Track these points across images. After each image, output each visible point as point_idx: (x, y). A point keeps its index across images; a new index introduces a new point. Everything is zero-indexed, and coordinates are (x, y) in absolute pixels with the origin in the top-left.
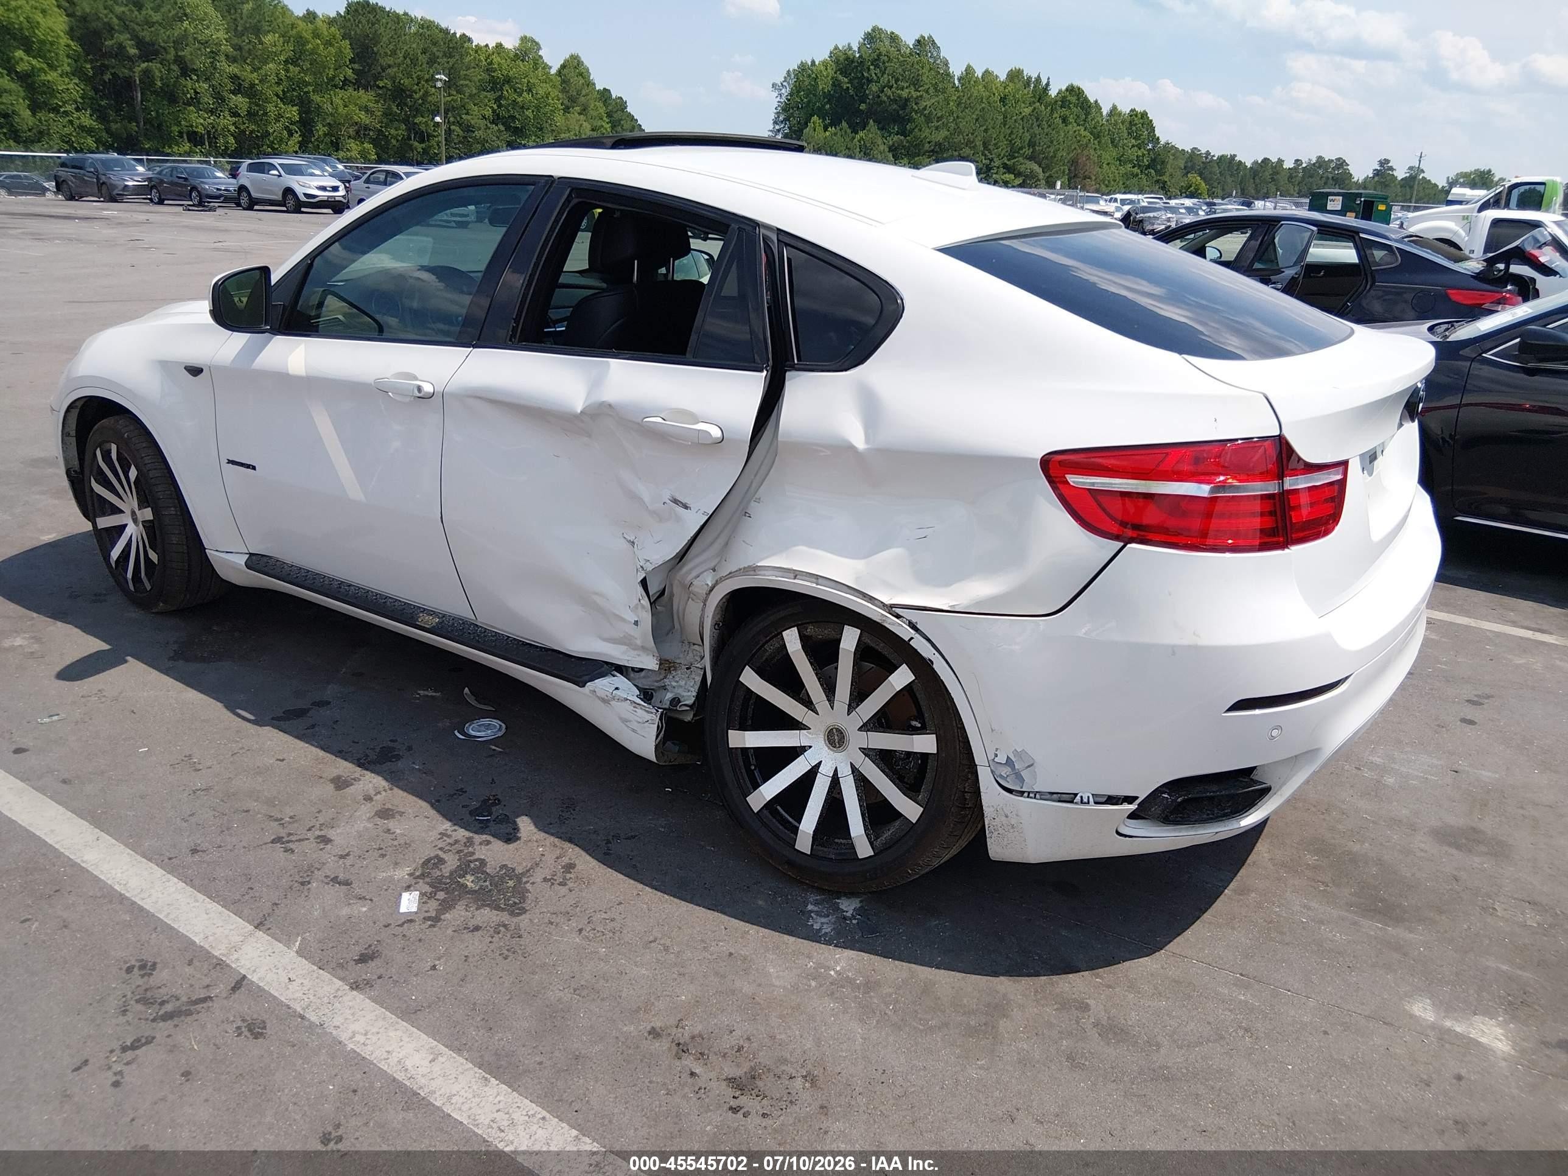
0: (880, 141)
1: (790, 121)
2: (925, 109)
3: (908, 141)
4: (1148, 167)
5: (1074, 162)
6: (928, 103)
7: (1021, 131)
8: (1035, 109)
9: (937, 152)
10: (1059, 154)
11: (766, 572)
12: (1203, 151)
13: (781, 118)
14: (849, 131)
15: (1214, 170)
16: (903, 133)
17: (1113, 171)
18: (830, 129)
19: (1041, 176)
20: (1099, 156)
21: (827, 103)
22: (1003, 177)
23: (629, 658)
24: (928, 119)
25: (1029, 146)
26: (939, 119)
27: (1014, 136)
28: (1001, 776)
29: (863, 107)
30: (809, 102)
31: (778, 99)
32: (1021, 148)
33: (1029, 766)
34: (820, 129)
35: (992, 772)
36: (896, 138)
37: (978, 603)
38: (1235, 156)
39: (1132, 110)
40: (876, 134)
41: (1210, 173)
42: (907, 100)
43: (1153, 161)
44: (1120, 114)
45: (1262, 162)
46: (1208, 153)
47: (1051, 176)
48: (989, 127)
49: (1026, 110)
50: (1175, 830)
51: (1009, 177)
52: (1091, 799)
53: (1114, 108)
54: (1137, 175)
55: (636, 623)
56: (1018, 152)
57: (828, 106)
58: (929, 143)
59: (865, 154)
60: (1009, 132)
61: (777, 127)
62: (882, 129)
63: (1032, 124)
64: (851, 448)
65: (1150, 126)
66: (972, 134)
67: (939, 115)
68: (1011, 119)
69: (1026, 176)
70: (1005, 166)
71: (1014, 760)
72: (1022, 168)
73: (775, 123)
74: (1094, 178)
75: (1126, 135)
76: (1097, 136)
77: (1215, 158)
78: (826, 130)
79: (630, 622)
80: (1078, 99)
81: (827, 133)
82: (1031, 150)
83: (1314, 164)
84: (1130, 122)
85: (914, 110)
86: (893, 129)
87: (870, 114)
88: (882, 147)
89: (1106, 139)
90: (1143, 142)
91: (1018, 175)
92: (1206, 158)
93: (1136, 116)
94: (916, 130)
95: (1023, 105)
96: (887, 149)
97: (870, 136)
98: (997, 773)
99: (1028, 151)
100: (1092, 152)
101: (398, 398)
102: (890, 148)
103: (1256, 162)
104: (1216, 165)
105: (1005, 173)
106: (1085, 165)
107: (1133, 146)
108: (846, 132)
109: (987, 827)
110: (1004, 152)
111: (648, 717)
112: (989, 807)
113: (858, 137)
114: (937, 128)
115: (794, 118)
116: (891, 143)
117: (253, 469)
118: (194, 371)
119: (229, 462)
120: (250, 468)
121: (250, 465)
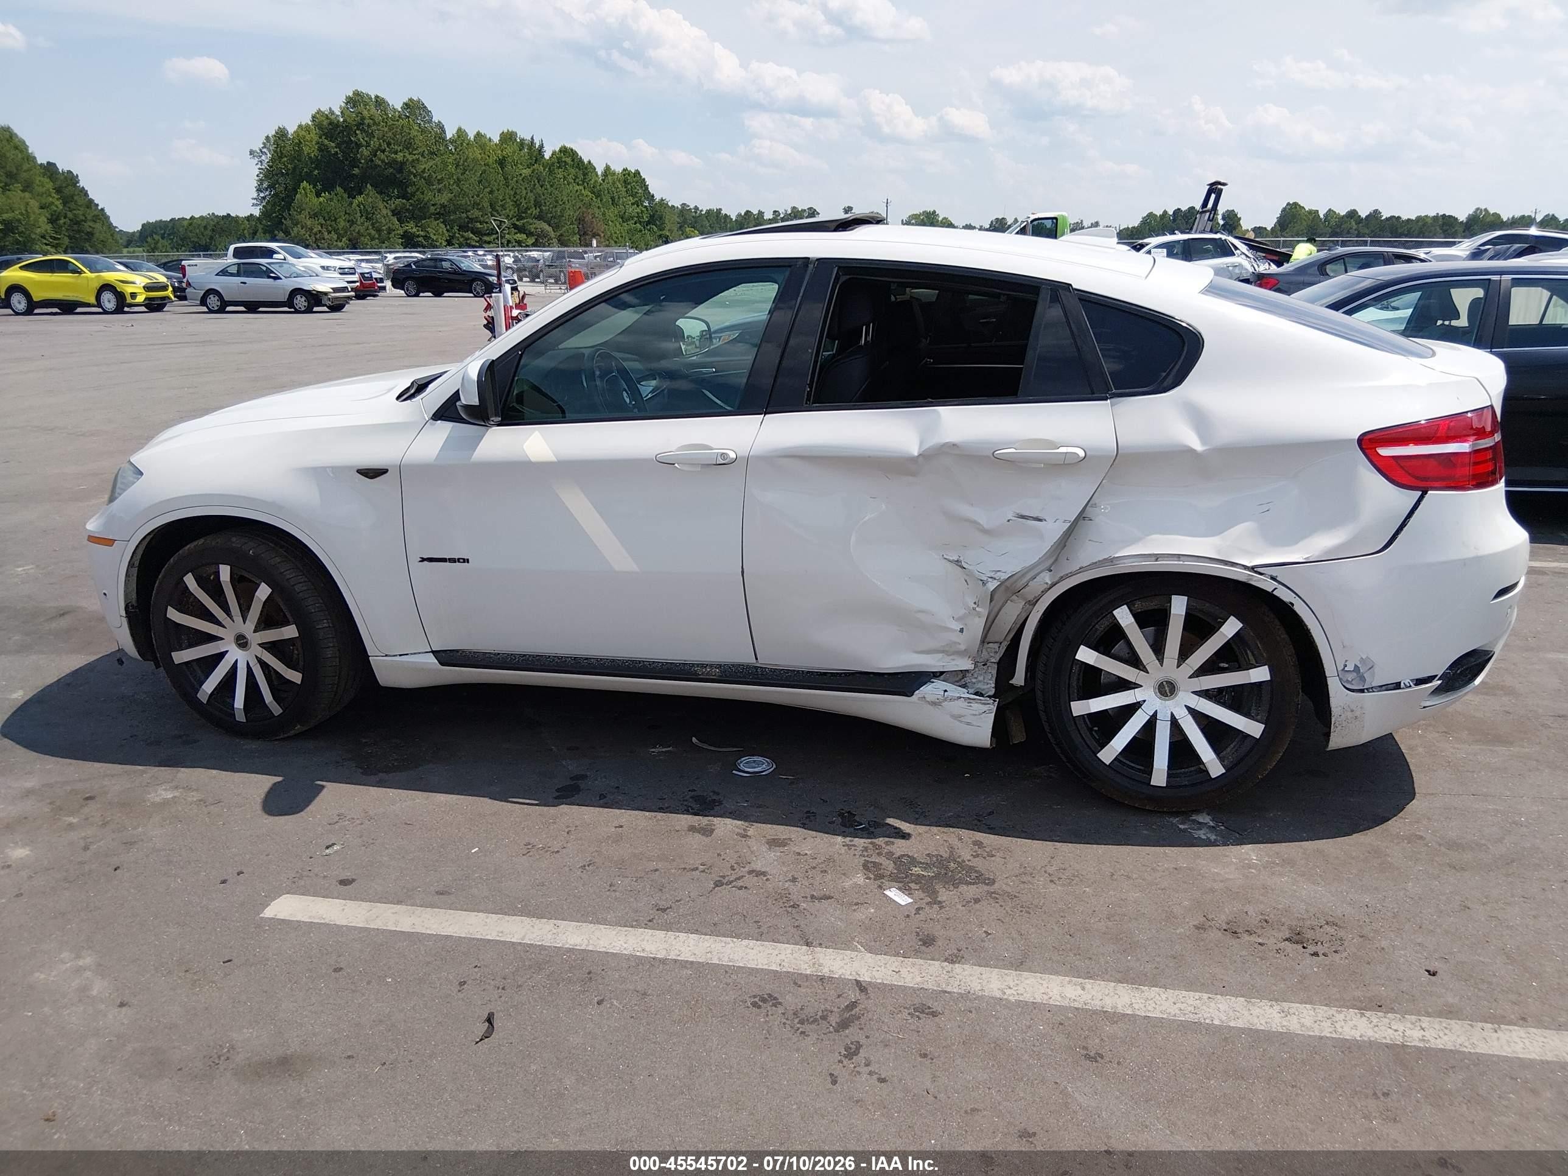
0: (381, 205)
1: (275, 189)
2: (423, 171)
3: (411, 205)
4: (648, 223)
5: (581, 220)
6: (427, 166)
7: (524, 192)
8: (534, 170)
9: (442, 214)
10: (566, 215)
11: (1125, 561)
12: (692, 207)
13: (265, 185)
14: (346, 196)
15: (704, 223)
16: (404, 196)
17: (617, 228)
18: (323, 194)
19: (552, 234)
20: (604, 214)
21: (315, 168)
22: (515, 237)
23: (944, 664)
24: (429, 182)
25: (535, 206)
26: (440, 181)
27: (518, 197)
28: (1348, 681)
29: (356, 171)
30: (294, 169)
31: (259, 166)
32: (528, 208)
33: (1370, 668)
34: (312, 196)
35: (1340, 679)
36: (398, 201)
37: (1326, 553)
38: (721, 209)
39: (624, 170)
40: (376, 198)
41: (702, 226)
42: (403, 164)
43: (652, 217)
44: (614, 174)
45: (745, 214)
46: (696, 208)
47: (561, 235)
48: (494, 188)
49: (524, 171)
50: (1447, 697)
51: (521, 237)
52: (1411, 684)
53: (608, 168)
54: (641, 231)
55: (962, 630)
56: (525, 212)
57: (316, 172)
58: (433, 205)
59: (367, 218)
60: (512, 193)
61: (262, 195)
62: (381, 193)
63: (535, 185)
64: (1192, 451)
65: (643, 183)
66: (478, 196)
67: (439, 177)
68: (512, 180)
69: (538, 236)
70: (515, 226)
71: (1359, 666)
72: (532, 228)
73: (259, 190)
74: (602, 235)
75: (624, 194)
76: (598, 195)
77: (703, 213)
78: (318, 195)
79: (956, 631)
80: (573, 161)
81: (321, 199)
82: (538, 210)
83: (790, 214)
84: (625, 181)
85: (412, 173)
86: (393, 192)
87: (364, 179)
88: (384, 212)
89: (606, 198)
90: (640, 200)
91: (530, 234)
92: (696, 212)
93: (629, 175)
94: (418, 193)
95: (521, 167)
96: (390, 214)
97: (370, 200)
98: (1345, 679)
99: (536, 212)
100: (597, 211)
101: (686, 468)
102: (393, 211)
103: (739, 215)
104: (705, 219)
105: (516, 233)
106: (592, 222)
107: (633, 204)
108: (342, 197)
109: (1333, 723)
110: (512, 212)
111: (986, 708)
112: (1337, 707)
113: (356, 202)
114: (439, 191)
115: (279, 184)
116: (393, 206)
117: (464, 562)
118: (372, 473)
119: (423, 560)
120: (459, 562)
121: (459, 559)
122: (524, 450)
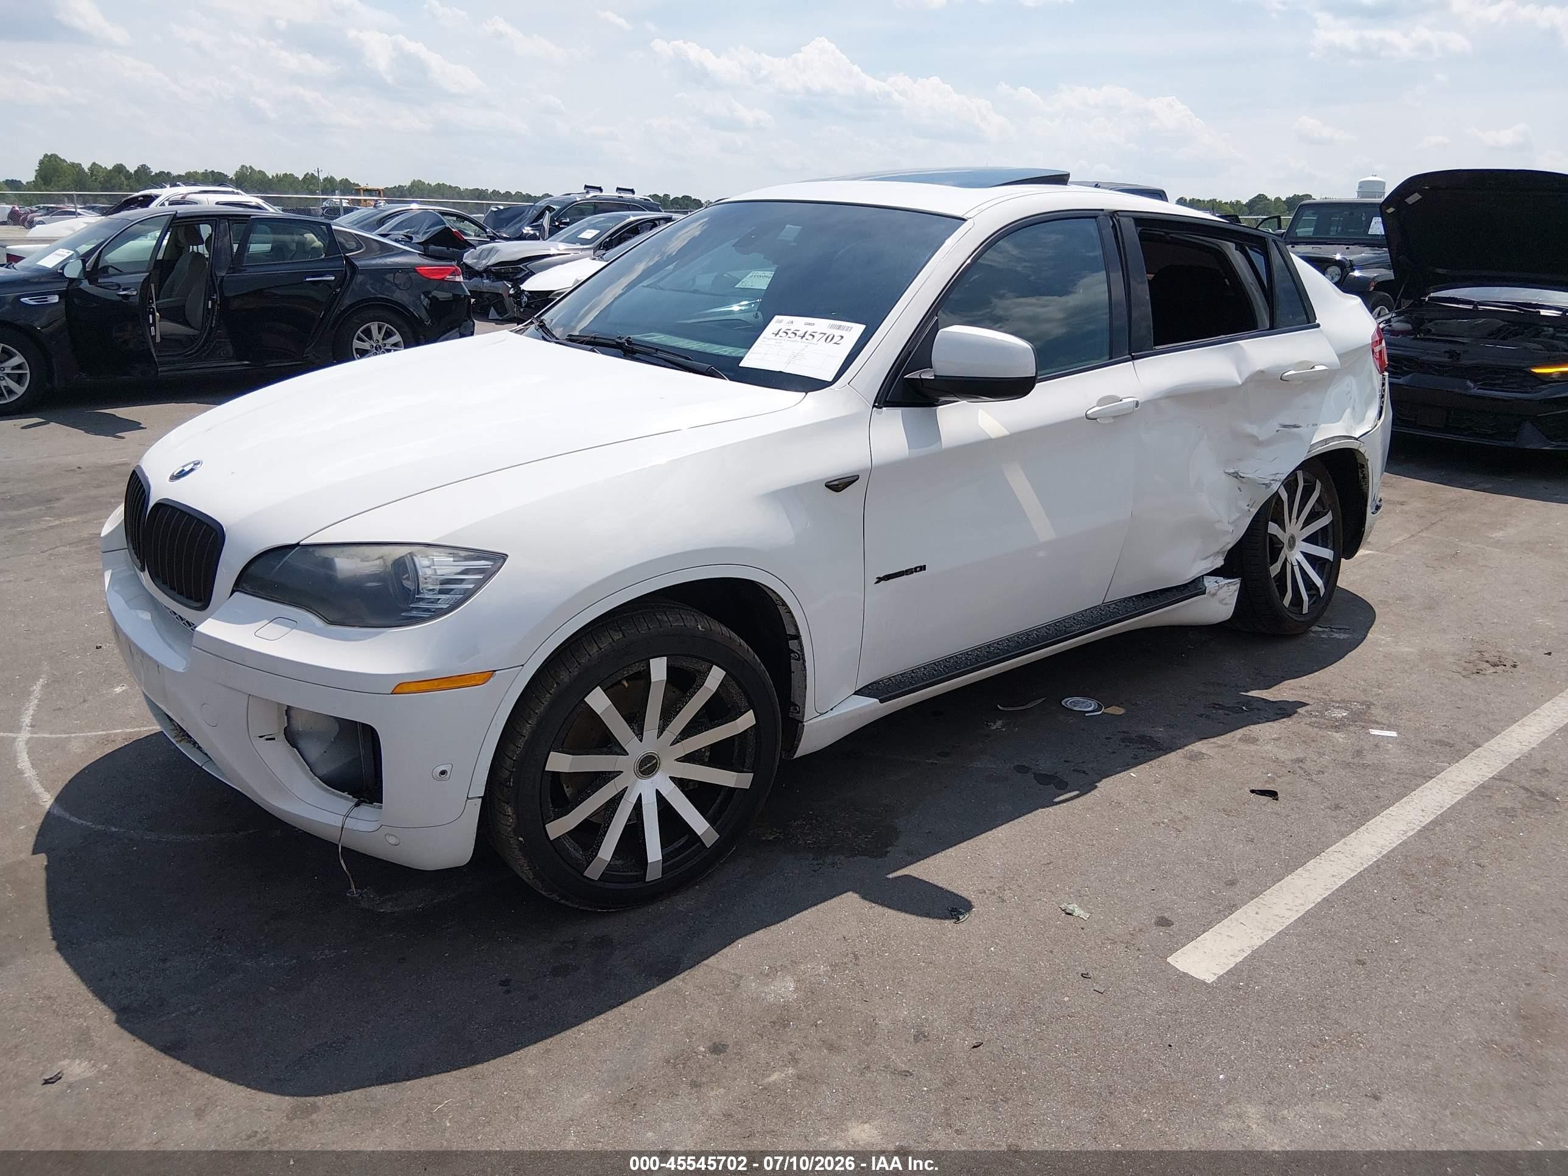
79: (1231, 532)
101: (1105, 421)
117: (921, 570)
118: (838, 485)
119: (880, 580)
120: (916, 571)
121: (916, 568)
122: (981, 428)
